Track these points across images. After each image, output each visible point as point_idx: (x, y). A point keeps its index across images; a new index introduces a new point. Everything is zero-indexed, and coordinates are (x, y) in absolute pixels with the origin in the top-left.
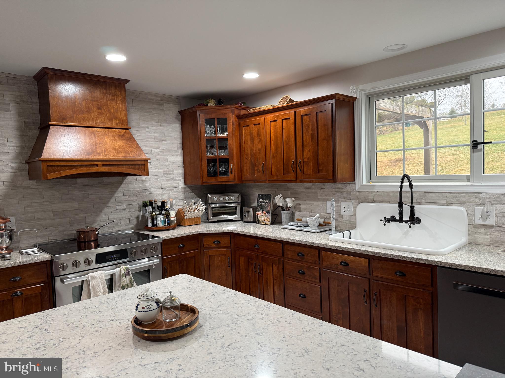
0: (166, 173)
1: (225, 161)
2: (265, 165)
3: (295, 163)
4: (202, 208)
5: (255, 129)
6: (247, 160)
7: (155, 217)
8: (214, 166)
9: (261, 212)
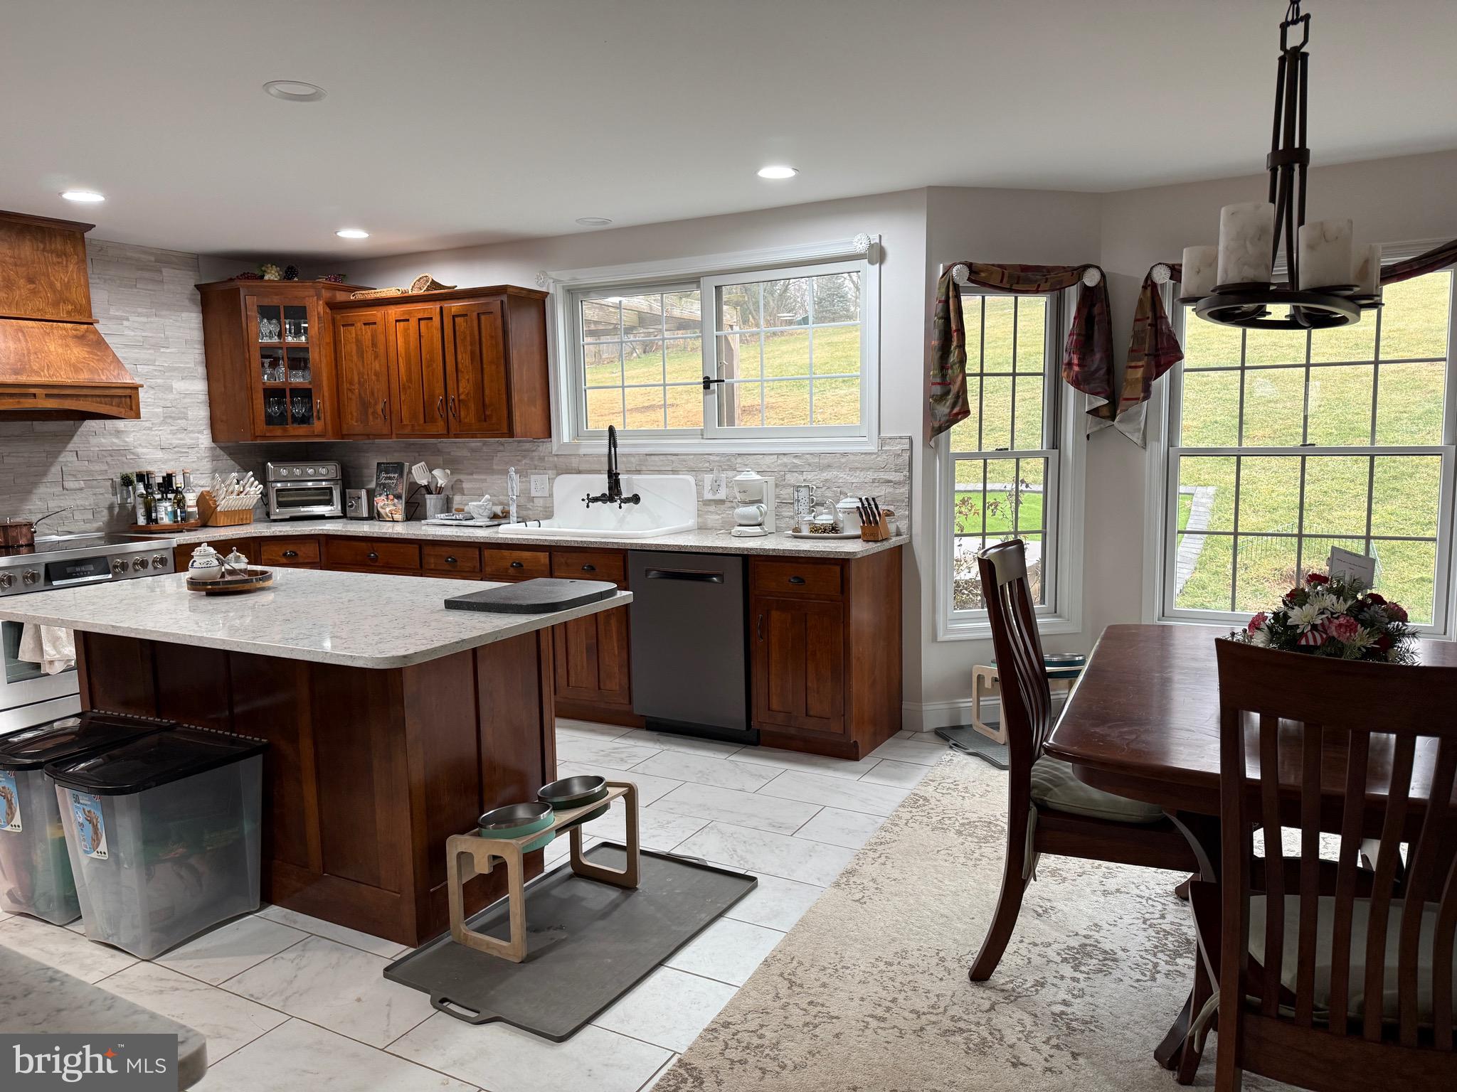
0: (171, 417)
1: (305, 394)
2: (387, 405)
3: (444, 403)
4: (255, 489)
5: (367, 333)
6: (353, 393)
7: (153, 505)
8: (279, 403)
9: (383, 497)
